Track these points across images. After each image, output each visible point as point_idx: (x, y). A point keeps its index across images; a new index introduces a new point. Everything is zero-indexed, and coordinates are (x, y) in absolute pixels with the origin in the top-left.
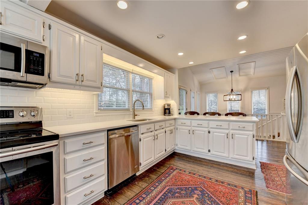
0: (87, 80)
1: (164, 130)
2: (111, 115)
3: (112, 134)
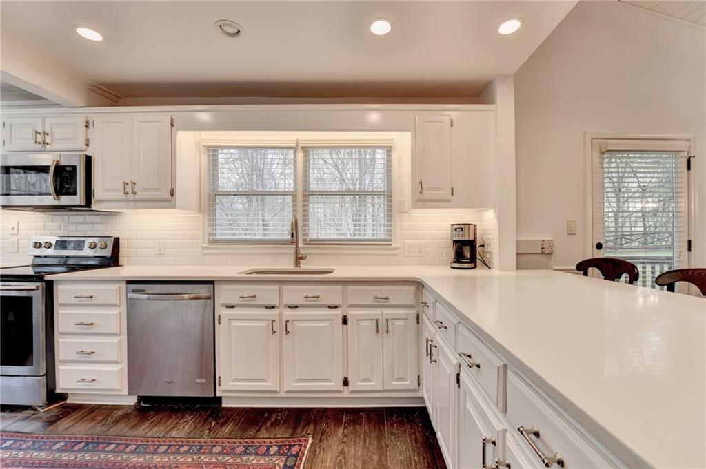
0: (144, 189)
1: (338, 313)
2: (222, 254)
3: (134, 291)
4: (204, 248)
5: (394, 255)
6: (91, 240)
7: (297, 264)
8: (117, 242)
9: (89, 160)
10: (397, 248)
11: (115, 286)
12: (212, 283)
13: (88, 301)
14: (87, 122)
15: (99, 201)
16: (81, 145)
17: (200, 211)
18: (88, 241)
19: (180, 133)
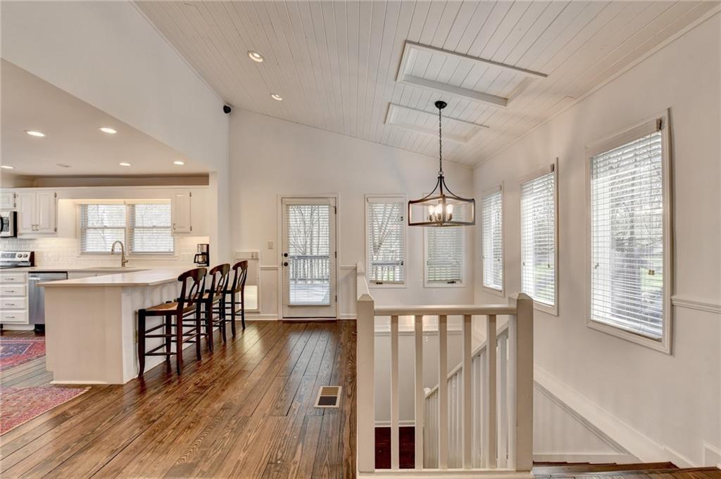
0: (42, 228)
3: (32, 276)
4: (78, 257)
5: (175, 260)
6: (19, 253)
7: (123, 264)
8: (33, 254)
9: (15, 214)
10: (177, 257)
11: (24, 274)
12: (66, 272)
13: (12, 281)
14: (15, 195)
15: (22, 234)
16: (12, 206)
17: (76, 237)
18: (18, 253)
19: (60, 200)
